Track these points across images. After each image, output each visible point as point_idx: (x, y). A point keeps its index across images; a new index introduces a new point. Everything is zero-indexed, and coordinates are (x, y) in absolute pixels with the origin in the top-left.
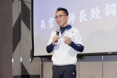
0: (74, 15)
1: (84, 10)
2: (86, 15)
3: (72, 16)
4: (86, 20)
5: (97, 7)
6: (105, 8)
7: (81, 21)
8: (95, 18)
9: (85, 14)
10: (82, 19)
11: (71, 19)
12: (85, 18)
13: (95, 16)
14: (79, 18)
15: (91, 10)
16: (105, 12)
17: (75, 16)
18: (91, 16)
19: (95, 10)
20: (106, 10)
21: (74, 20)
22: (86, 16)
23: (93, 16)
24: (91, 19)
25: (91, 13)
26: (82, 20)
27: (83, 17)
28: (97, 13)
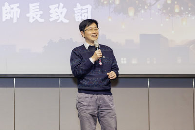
0: (17, 7)
1: (38, 4)
2: (42, 12)
3: (12, 9)
4: (41, 20)
5: (62, 5)
6: (75, 9)
7: (31, 20)
8: (58, 20)
9: (40, 10)
10: (33, 18)
11: (12, 13)
12: (40, 17)
13: (57, 17)
14: (28, 15)
15: (50, 7)
16: (75, 14)
17: (19, 10)
18: (51, 15)
19: (58, 8)
20: (75, 12)
21: (18, 16)
22: (41, 14)
23: (53, 17)
24: (51, 20)
25: (51, 12)
26: (34, 20)
27: (36, 15)
28: (62, 13)
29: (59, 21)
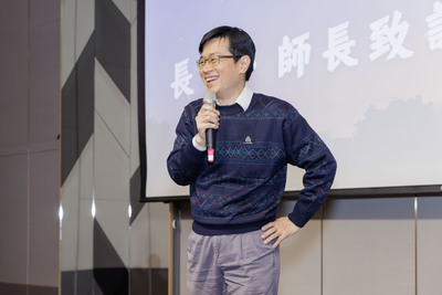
0: (306, 42)
1: (346, 24)
2: (353, 43)
3: (295, 47)
4: (352, 62)
5: (398, 15)
6: (428, 19)
7: (332, 66)
8: (388, 53)
9: (350, 39)
10: (336, 59)
11: (294, 57)
12: (350, 55)
13: (387, 48)
14: (325, 55)
15: (372, 26)
16: (430, 33)
17: (308, 47)
18: (373, 46)
19: (389, 24)
20: (430, 26)
21: (307, 62)
22: (351, 48)
23: (378, 50)
24: (373, 57)
25: (372, 38)
26: (338, 62)
27: (342, 51)
28: (397, 36)
29: (391, 56)
